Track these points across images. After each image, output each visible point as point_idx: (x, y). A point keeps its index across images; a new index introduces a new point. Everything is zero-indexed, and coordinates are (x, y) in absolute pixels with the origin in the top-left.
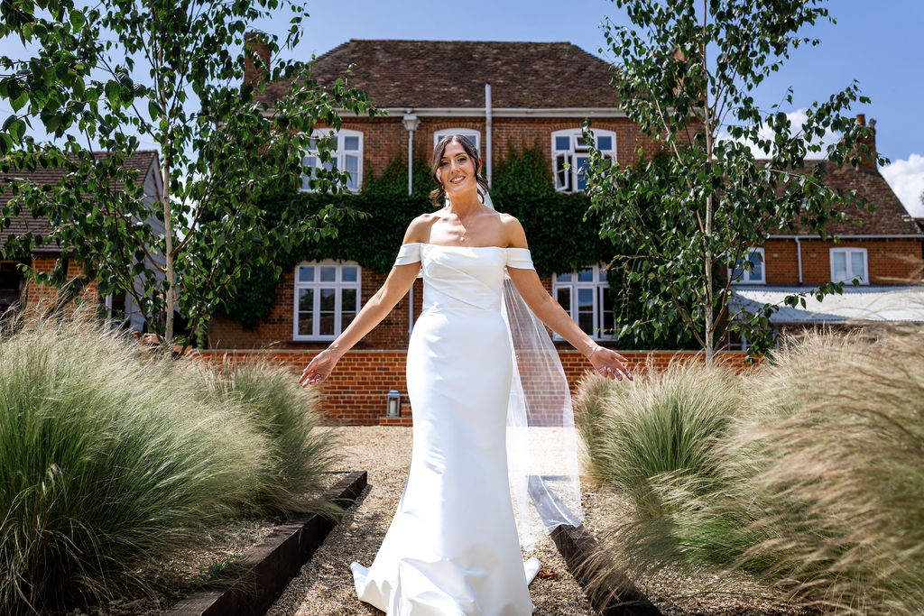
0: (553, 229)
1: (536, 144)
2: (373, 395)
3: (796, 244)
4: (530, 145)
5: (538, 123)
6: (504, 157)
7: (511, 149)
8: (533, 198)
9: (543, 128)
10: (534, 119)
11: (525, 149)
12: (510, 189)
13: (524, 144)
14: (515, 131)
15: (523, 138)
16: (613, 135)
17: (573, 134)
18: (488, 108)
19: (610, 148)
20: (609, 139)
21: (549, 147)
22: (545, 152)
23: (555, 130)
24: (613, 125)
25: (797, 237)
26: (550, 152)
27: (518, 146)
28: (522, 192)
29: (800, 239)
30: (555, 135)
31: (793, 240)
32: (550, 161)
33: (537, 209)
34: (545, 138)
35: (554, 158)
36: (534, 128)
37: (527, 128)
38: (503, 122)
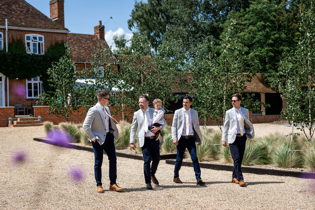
0: (27, 66)
1: (20, 38)
2: (4, 119)
3: (85, 65)
4: (19, 38)
5: (21, 31)
6: (11, 42)
7: (13, 39)
8: (21, 56)
9: (22, 33)
10: (20, 30)
11: (17, 39)
12: (14, 52)
13: (17, 38)
14: (14, 33)
15: (17, 36)
16: (43, 36)
17: (31, 35)
18: (6, 26)
19: (42, 41)
20: (42, 37)
21: (24, 39)
22: (23, 40)
23: (26, 34)
24: (43, 34)
25: (85, 63)
26: (25, 41)
27: (15, 38)
28: (17, 53)
29: (86, 63)
30: (26, 35)
31: (84, 63)
32: (25, 43)
33: (23, 59)
34: (23, 36)
35: (26, 43)
36: (20, 33)
37: (18, 33)
38: (10, 30)
